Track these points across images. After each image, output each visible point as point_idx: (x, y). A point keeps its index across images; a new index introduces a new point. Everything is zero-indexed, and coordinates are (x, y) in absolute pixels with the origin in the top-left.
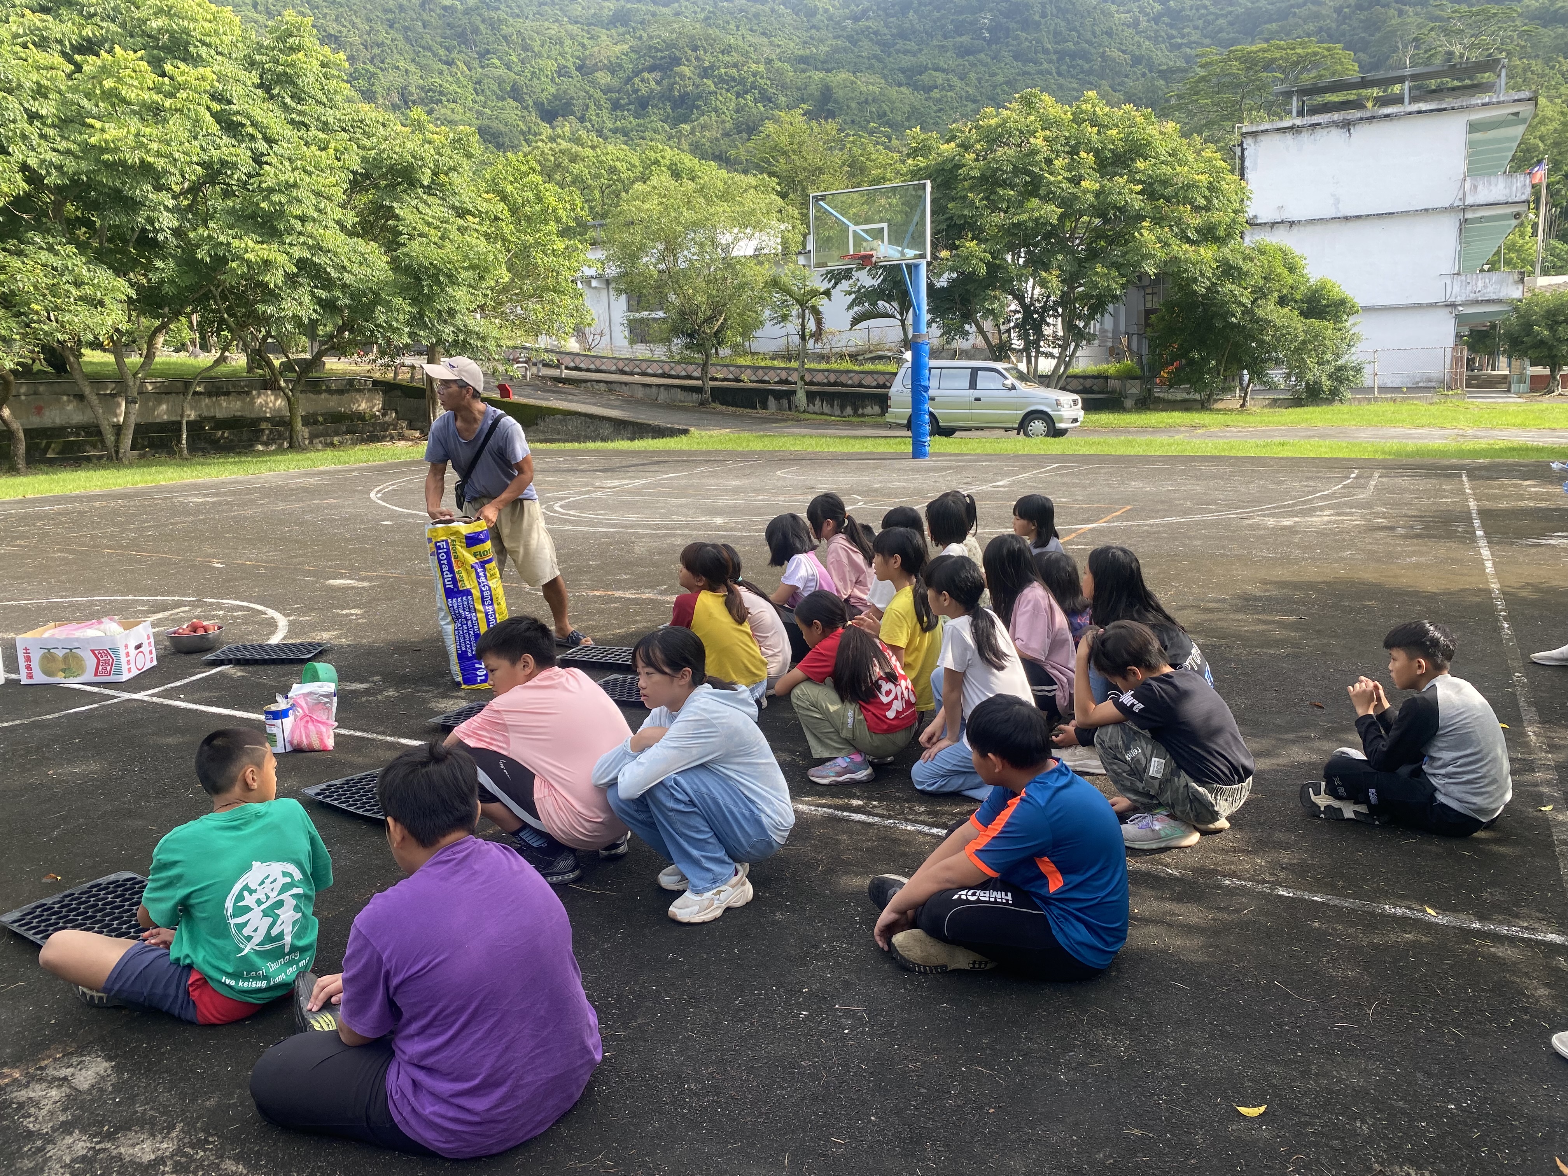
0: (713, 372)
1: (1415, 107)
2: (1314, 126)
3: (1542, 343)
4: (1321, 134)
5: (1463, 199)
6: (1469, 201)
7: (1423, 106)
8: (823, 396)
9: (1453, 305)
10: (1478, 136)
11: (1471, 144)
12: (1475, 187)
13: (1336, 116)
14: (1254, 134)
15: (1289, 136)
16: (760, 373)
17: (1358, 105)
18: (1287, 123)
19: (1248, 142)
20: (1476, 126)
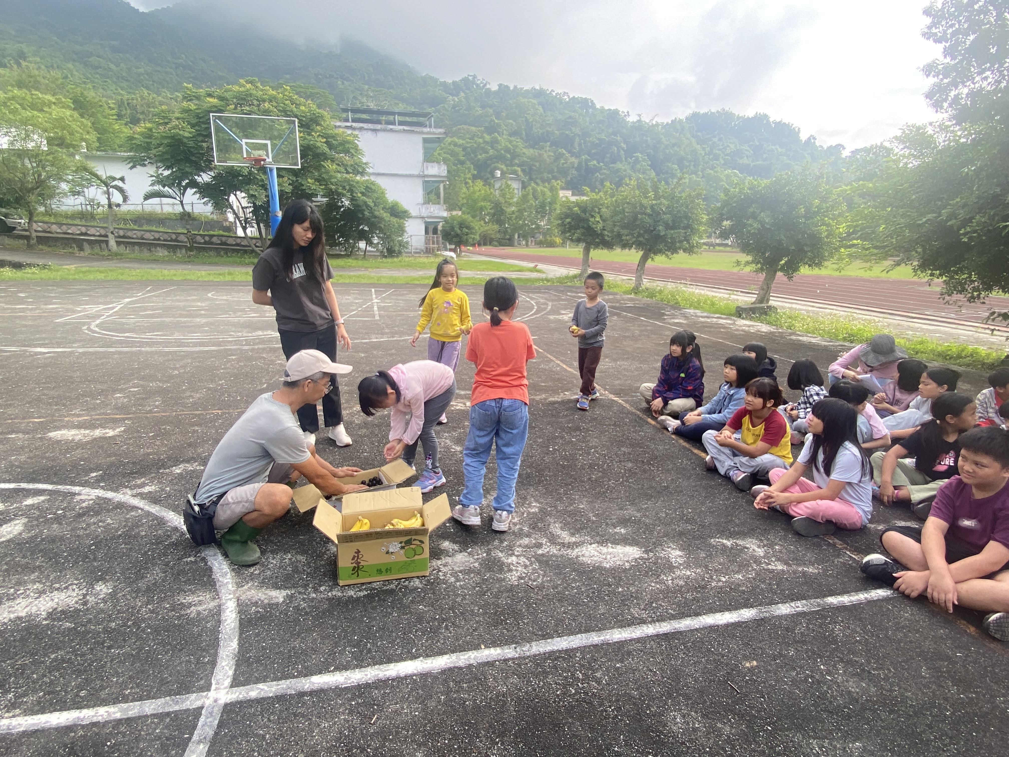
0: (35, 226)
1: (401, 127)
2: (361, 129)
3: (457, 235)
4: (364, 132)
5: (423, 172)
6: (426, 173)
7: (406, 128)
8: (127, 244)
9: (423, 218)
10: (427, 145)
11: (425, 148)
12: (427, 167)
13: (370, 126)
16: (64, 228)
17: (379, 122)
18: (348, 124)
20: (425, 141)
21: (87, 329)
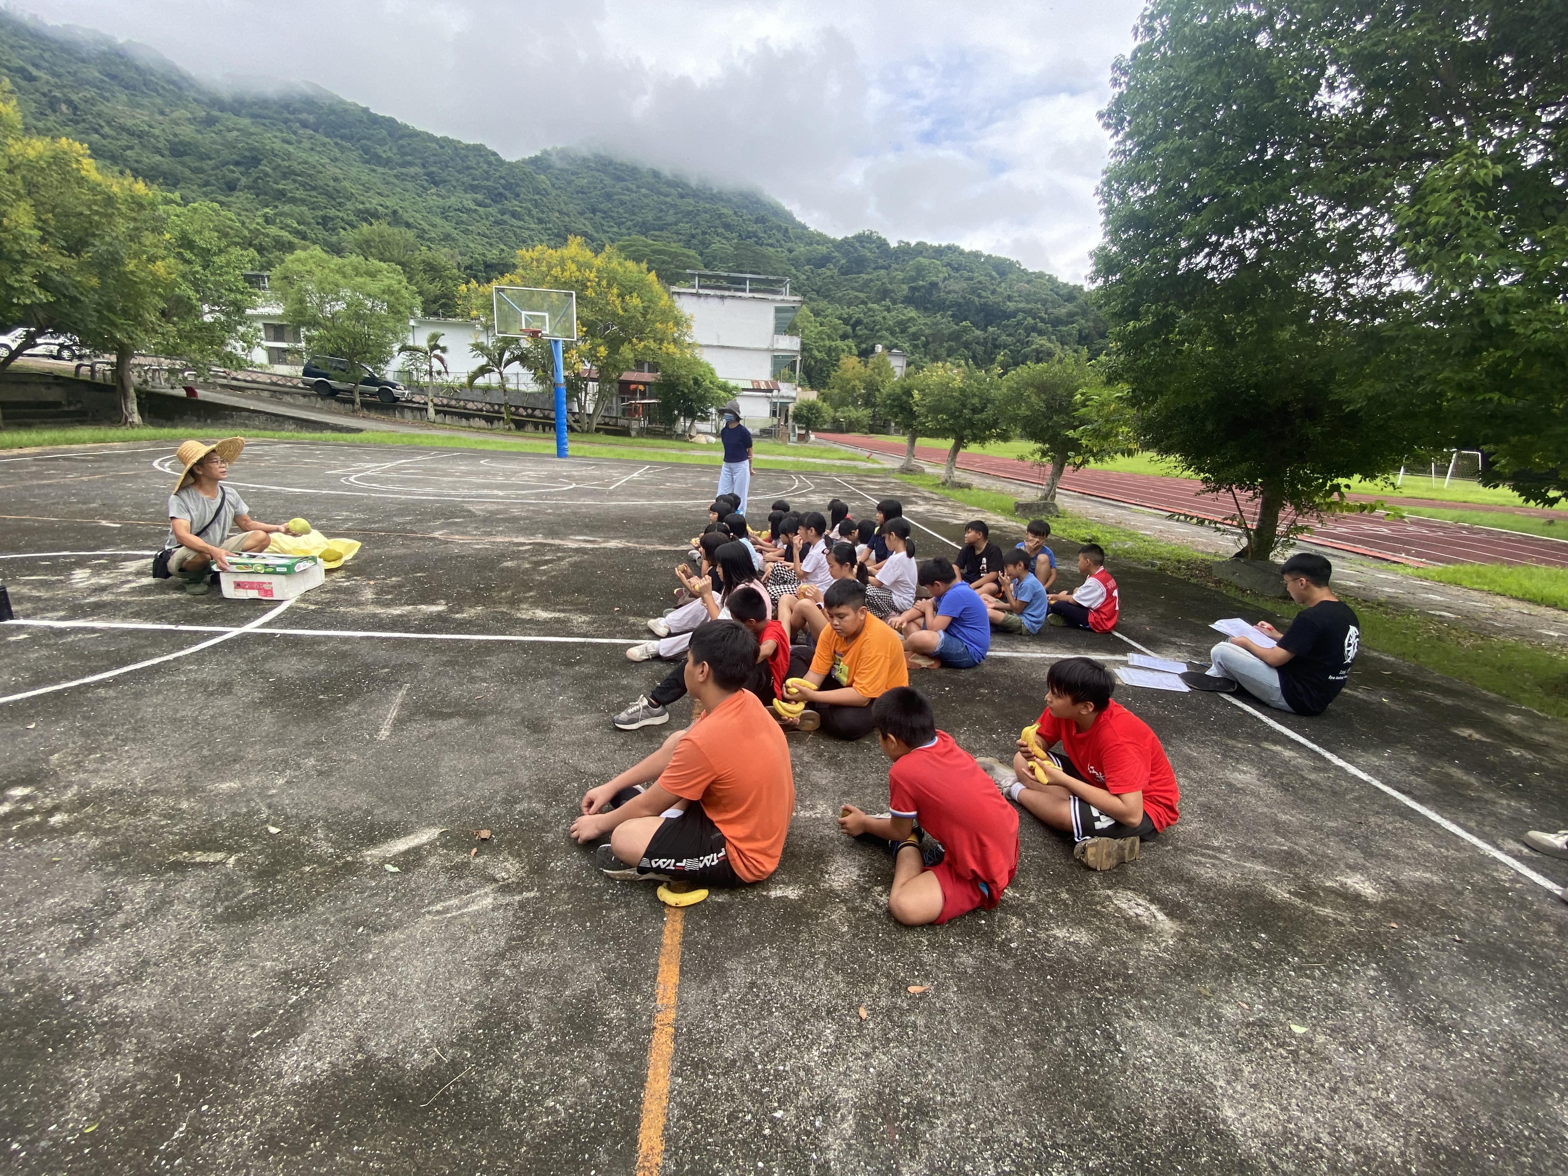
1: (752, 295)
2: (707, 295)
3: (805, 419)
4: (710, 300)
6: (776, 347)
7: (756, 295)
8: (445, 413)
10: (780, 315)
11: (776, 318)
12: (778, 341)
13: (719, 293)
14: (679, 294)
15: (695, 299)
17: (727, 288)
18: (694, 291)
19: (675, 297)
20: (778, 310)
21: (345, 479)
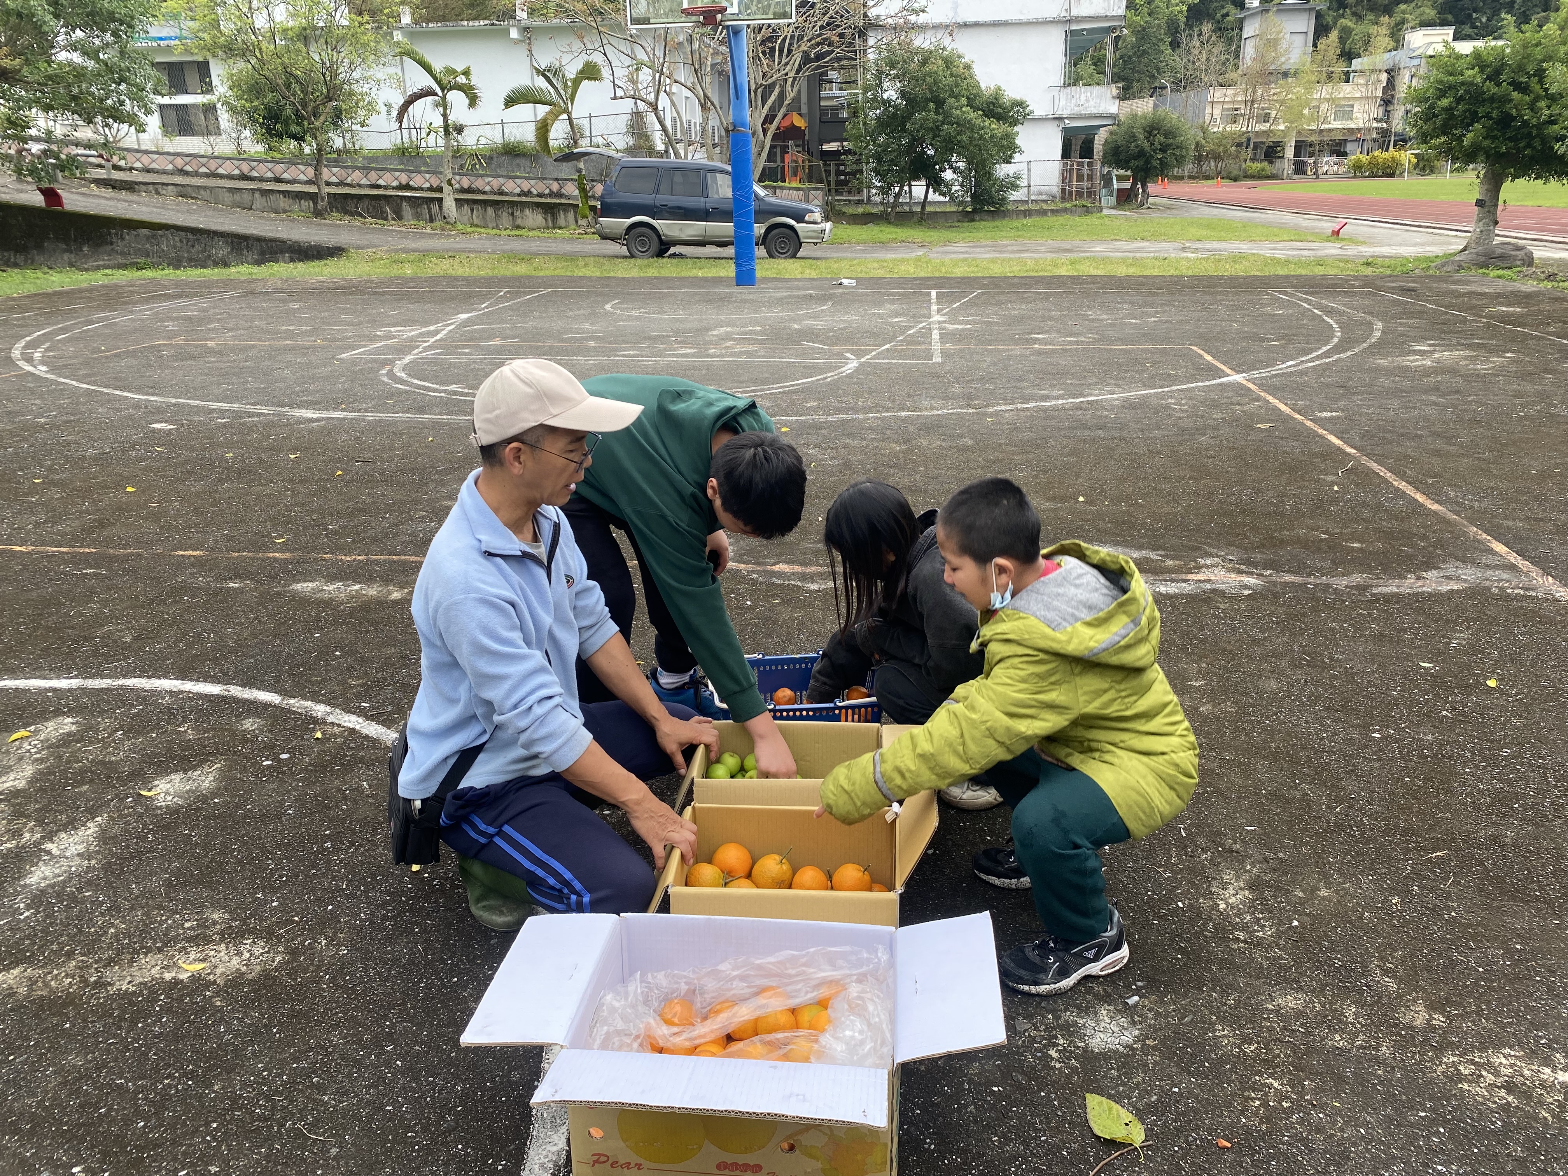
0: (326, 174)
3: (1140, 156)
5: (1069, 10)
6: (1074, 12)
8: (473, 204)
9: (1060, 119)
21: (387, 375)
